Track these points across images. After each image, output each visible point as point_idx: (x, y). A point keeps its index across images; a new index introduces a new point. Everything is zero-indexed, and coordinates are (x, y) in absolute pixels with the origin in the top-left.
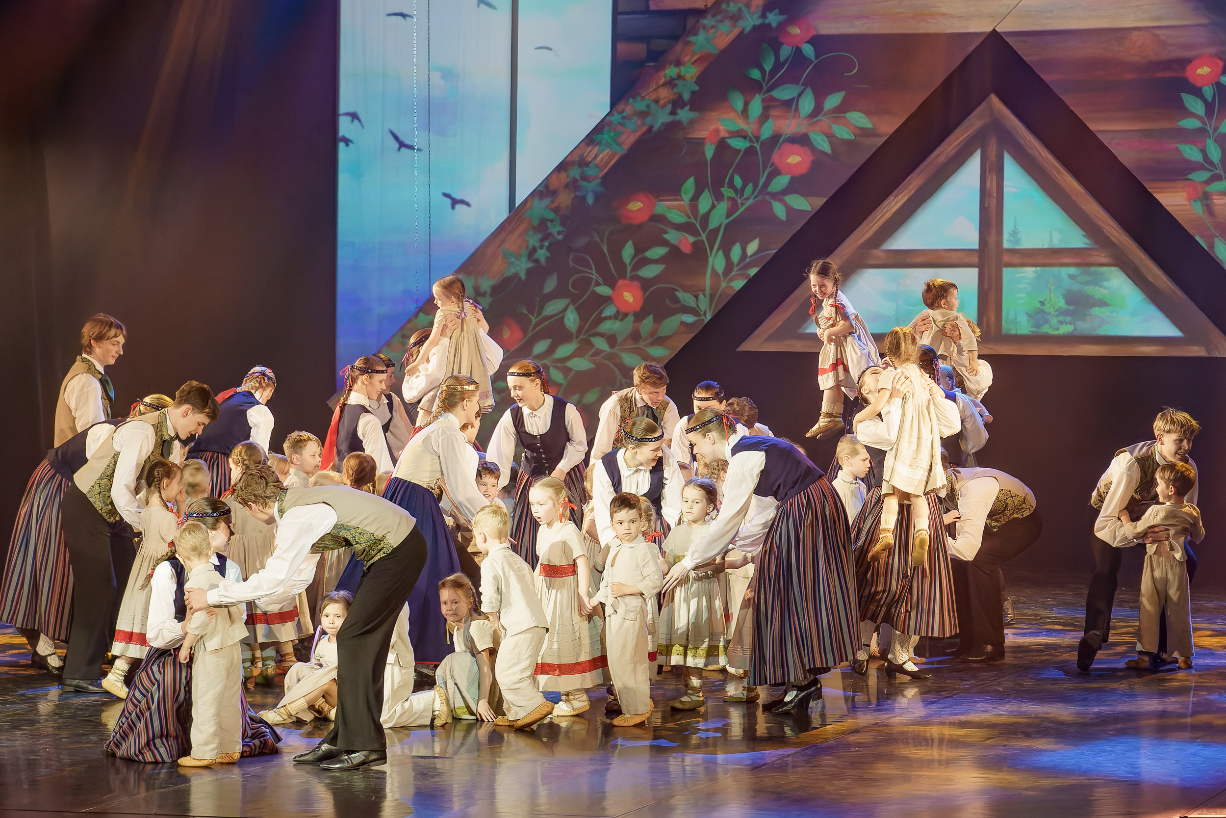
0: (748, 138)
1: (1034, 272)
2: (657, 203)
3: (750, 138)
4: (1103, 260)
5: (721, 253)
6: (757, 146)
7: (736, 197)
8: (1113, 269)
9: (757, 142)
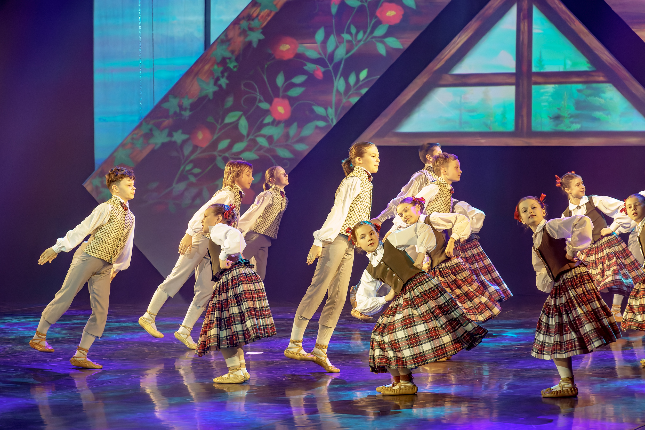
1: (553, 88)
2: (300, 45)
4: (602, 79)
5: (342, 78)
6: (366, 5)
7: (352, 40)
8: (608, 85)
9: (366, 2)
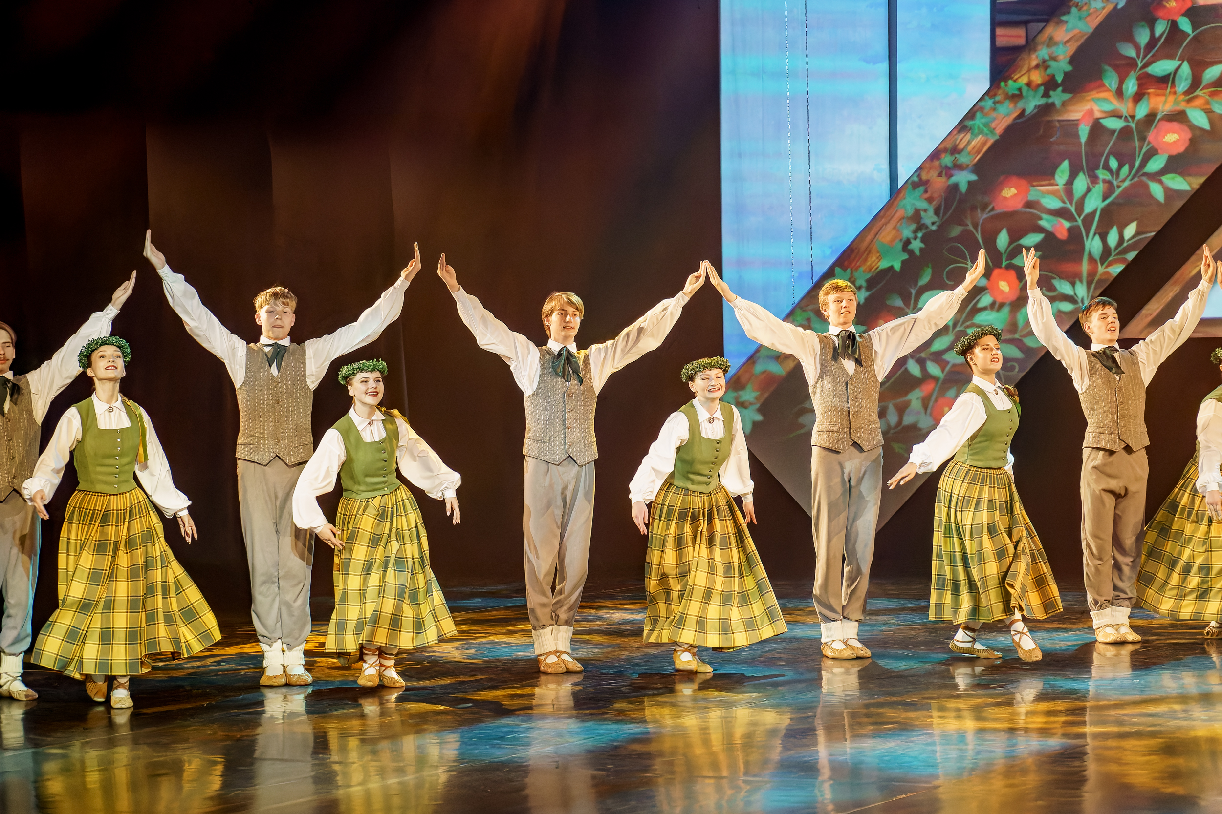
0: (1123, 118)
2: (1031, 188)
3: (1126, 117)
5: (1097, 237)
6: (1133, 126)
7: (1112, 180)
9: (1133, 121)
